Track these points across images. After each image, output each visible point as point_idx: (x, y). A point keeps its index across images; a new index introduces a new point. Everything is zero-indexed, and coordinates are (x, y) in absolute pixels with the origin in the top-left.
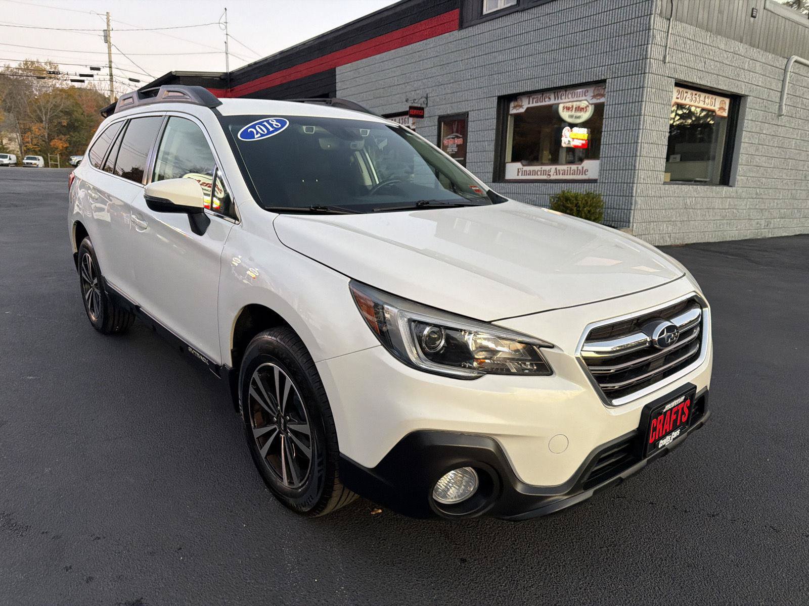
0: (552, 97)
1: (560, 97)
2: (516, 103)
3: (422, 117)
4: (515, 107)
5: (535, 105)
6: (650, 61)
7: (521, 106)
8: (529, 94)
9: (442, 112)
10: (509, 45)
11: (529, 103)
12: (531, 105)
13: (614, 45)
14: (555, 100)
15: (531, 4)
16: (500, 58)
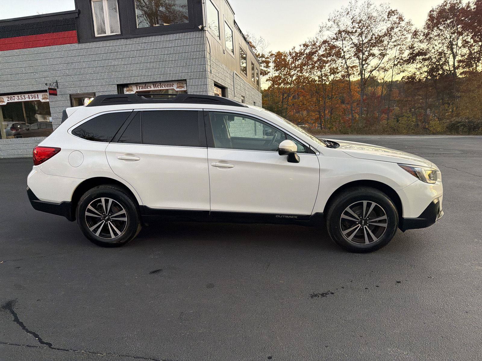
0: (152, 86)
1: (157, 87)
2: (128, 89)
3: (56, 95)
4: (127, 91)
5: (141, 90)
6: (208, 72)
7: (132, 90)
8: (136, 84)
9: (72, 92)
10: (120, 56)
11: (137, 89)
12: (139, 90)
13: (187, 63)
14: (154, 88)
15: (130, 36)
16: (115, 63)
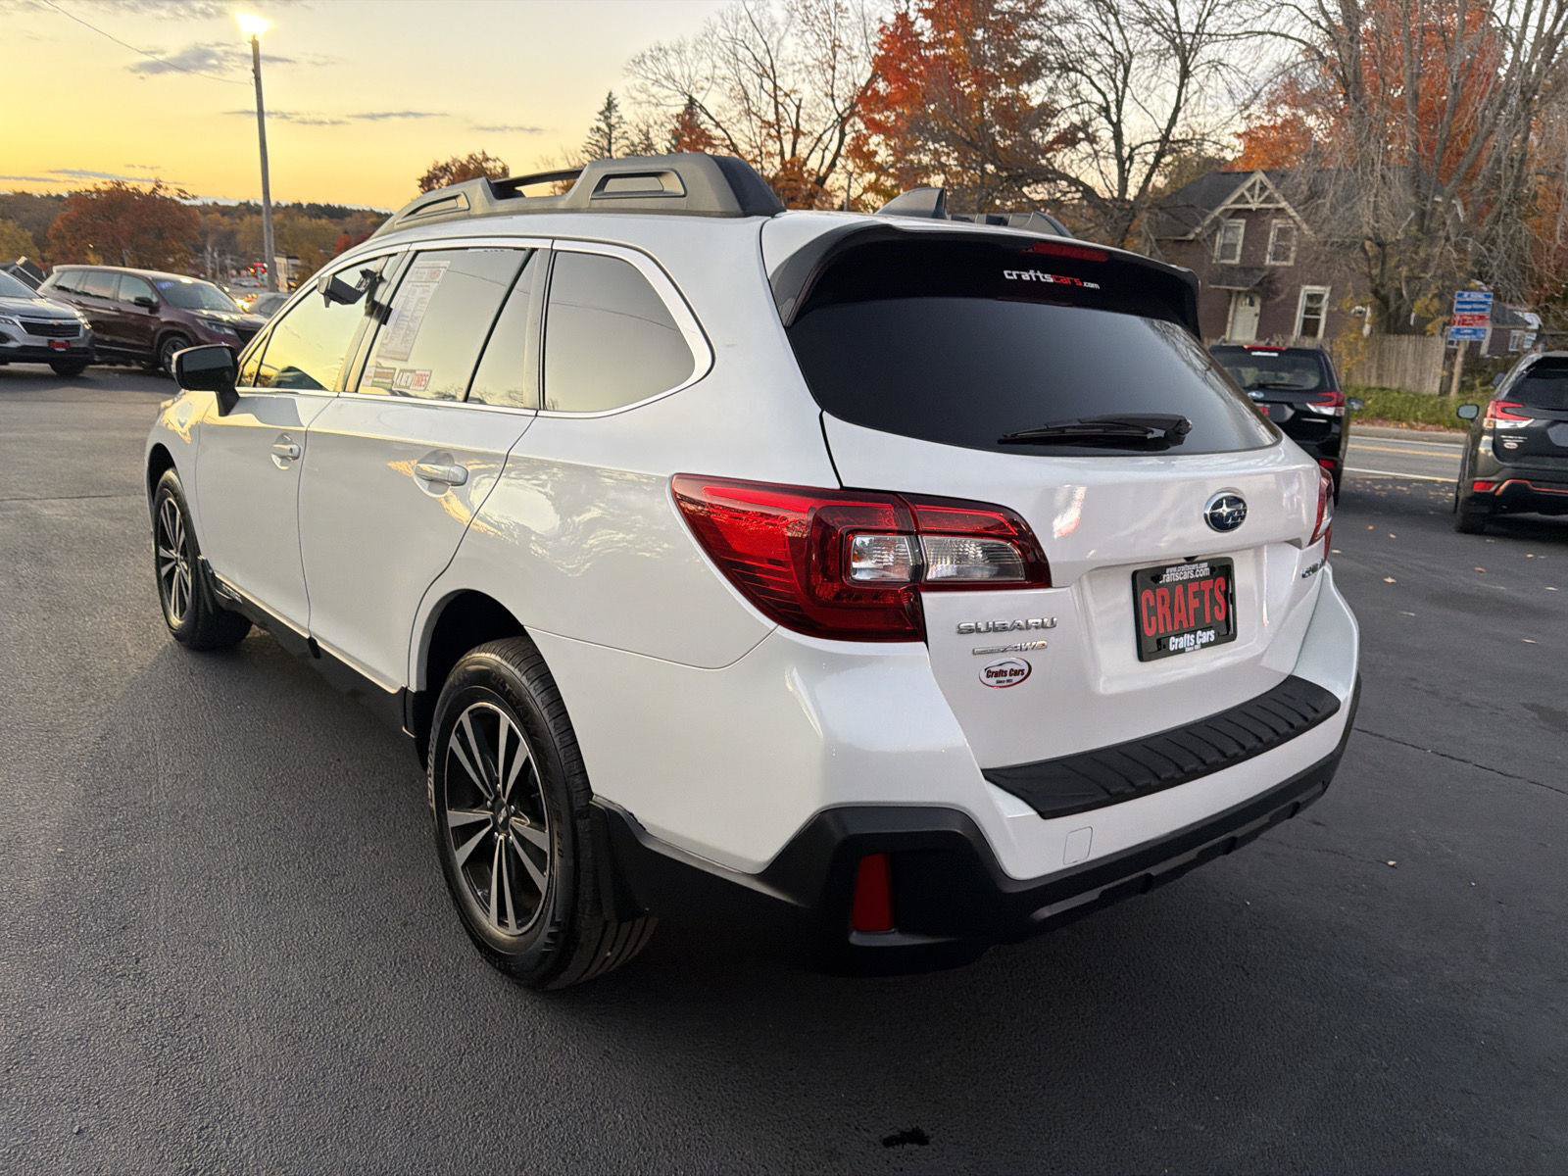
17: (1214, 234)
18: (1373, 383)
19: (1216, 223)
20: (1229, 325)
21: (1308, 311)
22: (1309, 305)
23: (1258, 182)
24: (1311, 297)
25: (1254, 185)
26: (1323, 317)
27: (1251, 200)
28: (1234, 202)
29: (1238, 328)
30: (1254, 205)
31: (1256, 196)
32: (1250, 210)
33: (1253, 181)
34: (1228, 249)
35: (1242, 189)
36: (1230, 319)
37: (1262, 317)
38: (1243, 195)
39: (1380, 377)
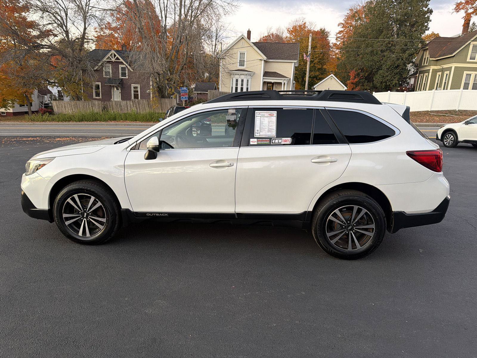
17: (102, 68)
18: (161, 112)
19: (102, 65)
20: (112, 96)
21: (134, 91)
22: (135, 90)
23: (113, 53)
24: (135, 88)
25: (112, 54)
26: (139, 93)
27: (112, 59)
28: (107, 59)
29: (115, 96)
30: (113, 60)
31: (113, 57)
32: (112, 61)
33: (111, 53)
34: (107, 73)
35: (109, 55)
36: (112, 94)
37: (122, 93)
38: (109, 57)
39: (162, 110)
